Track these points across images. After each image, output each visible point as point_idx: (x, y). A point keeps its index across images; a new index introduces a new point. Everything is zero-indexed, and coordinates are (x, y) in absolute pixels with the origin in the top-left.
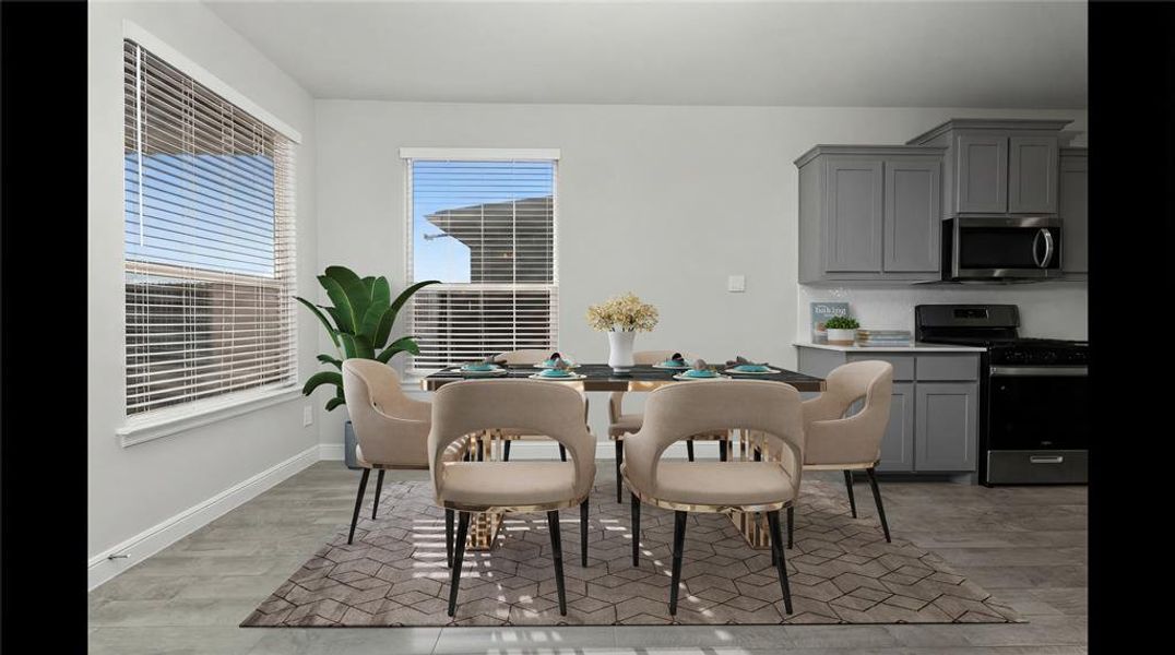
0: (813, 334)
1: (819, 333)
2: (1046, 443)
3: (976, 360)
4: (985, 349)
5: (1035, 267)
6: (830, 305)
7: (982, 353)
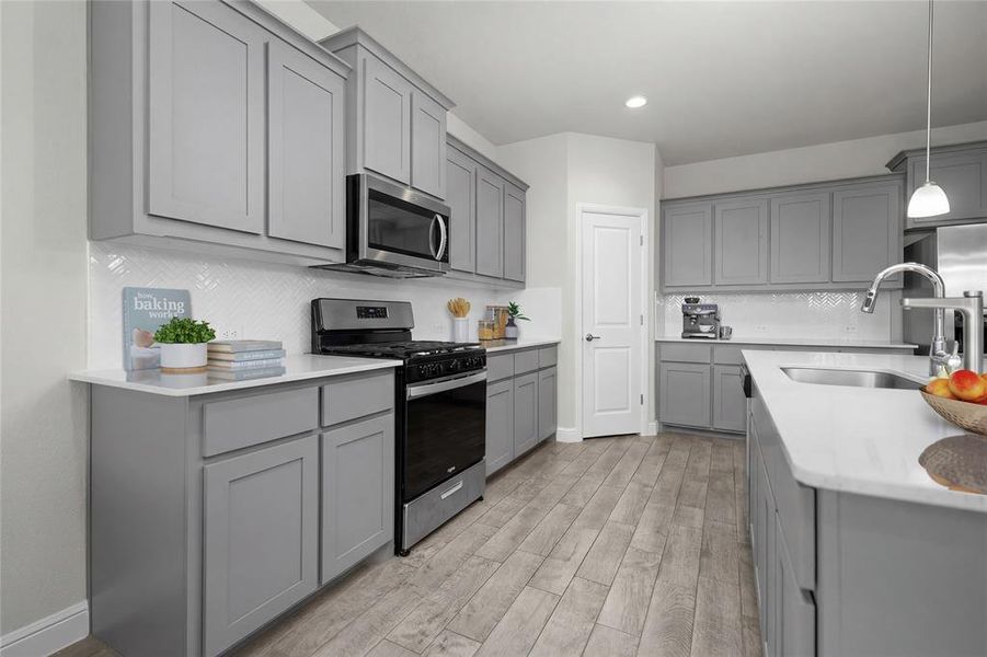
0: (126, 352)
1: (139, 351)
2: (450, 470)
3: (390, 380)
4: (400, 363)
5: (432, 258)
6: (161, 294)
7: (397, 368)
